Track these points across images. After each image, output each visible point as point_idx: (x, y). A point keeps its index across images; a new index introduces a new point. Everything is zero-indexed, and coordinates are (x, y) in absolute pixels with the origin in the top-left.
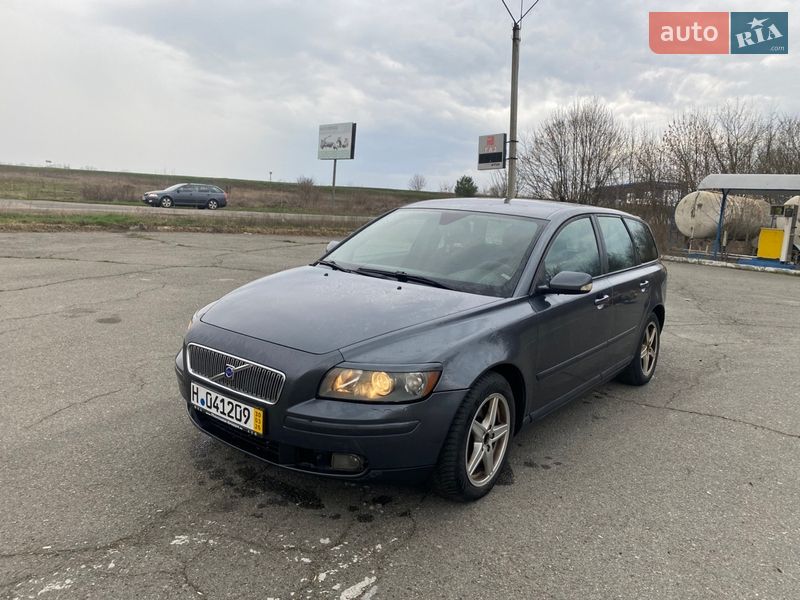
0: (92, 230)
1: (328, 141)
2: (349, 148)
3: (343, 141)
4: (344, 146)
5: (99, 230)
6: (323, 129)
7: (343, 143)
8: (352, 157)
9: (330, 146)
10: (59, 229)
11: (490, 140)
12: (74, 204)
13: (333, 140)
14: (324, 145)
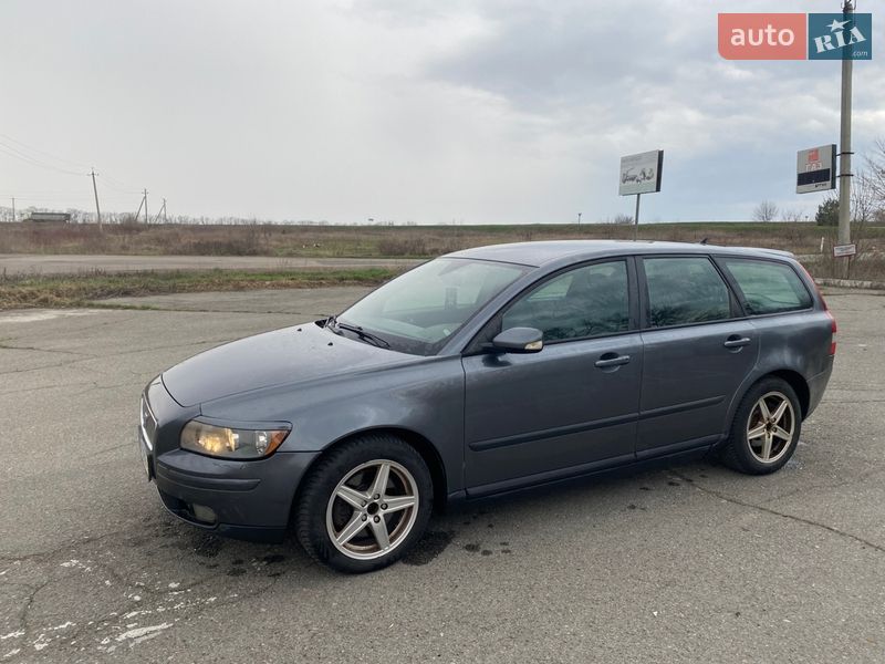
0: (349, 285)
1: (631, 174)
2: (654, 179)
3: (649, 172)
4: (649, 178)
5: (355, 285)
6: (624, 161)
7: (647, 175)
8: (658, 189)
9: (633, 179)
10: (321, 285)
11: (814, 154)
12: (341, 260)
13: (636, 172)
14: (626, 179)
